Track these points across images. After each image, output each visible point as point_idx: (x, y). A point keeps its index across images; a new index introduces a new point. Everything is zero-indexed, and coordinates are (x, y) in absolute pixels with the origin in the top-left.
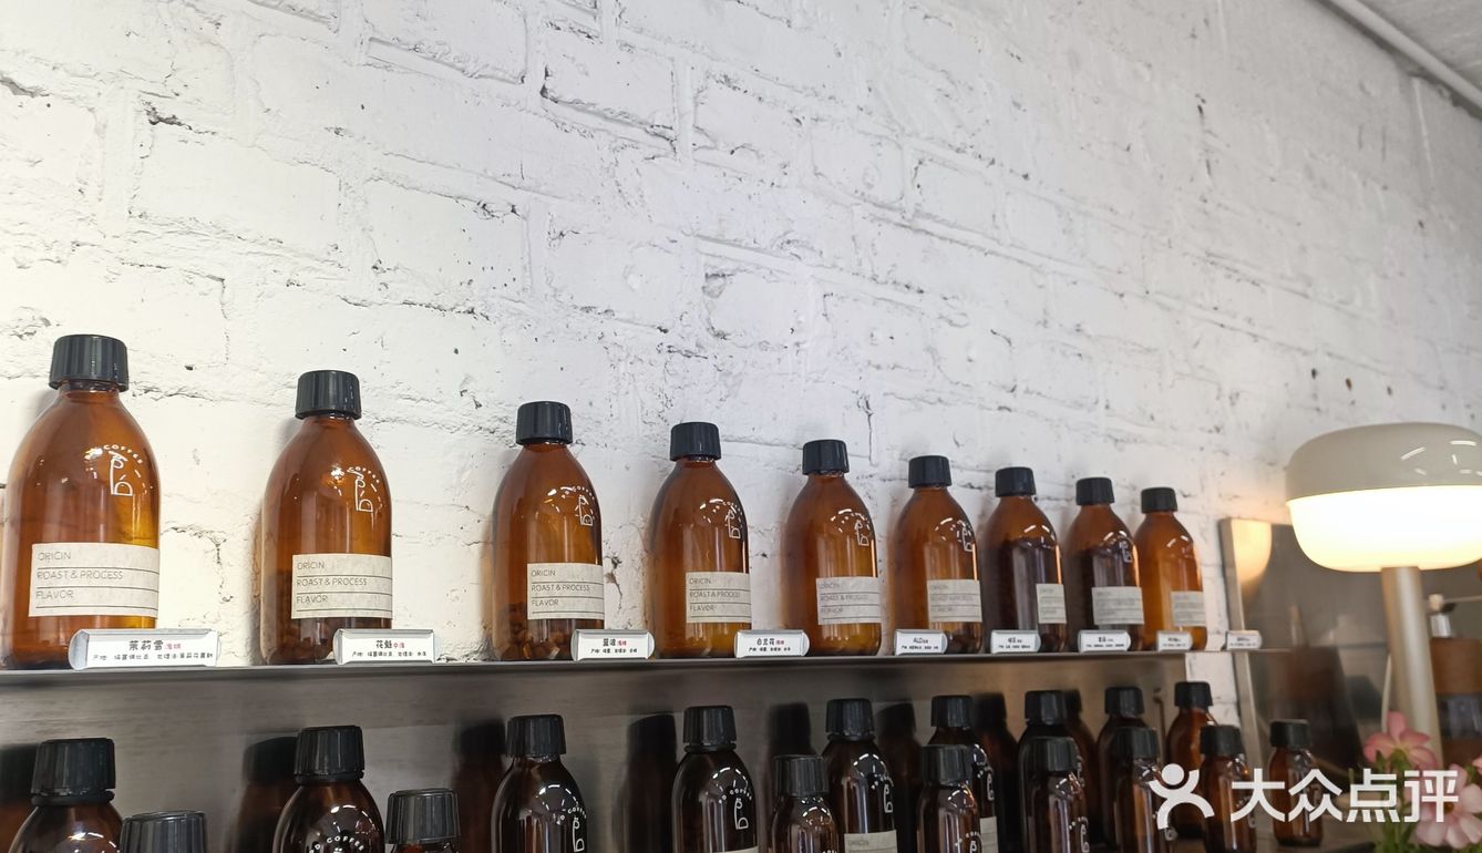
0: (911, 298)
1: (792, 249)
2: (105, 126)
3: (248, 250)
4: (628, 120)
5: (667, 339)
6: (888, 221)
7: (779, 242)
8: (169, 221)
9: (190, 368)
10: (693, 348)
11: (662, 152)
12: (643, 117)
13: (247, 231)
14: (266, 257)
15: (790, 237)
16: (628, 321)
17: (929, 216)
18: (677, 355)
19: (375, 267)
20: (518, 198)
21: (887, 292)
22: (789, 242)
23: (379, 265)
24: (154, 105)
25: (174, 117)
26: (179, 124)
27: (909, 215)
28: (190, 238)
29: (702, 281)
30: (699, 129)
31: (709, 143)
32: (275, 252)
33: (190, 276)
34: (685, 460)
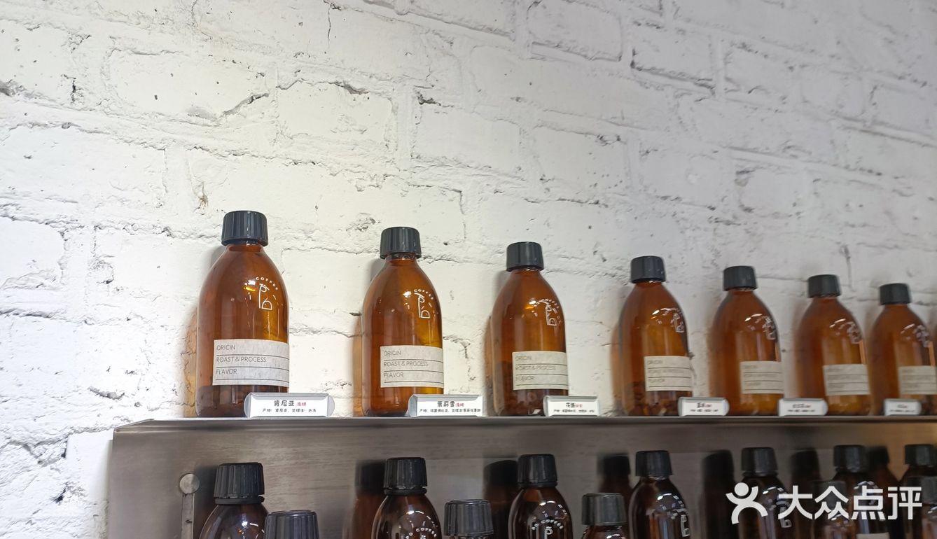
0: (873, 179)
1: (791, 152)
2: (397, 108)
3: (473, 173)
4: (684, 77)
5: (715, 214)
6: (855, 129)
7: (782, 148)
8: (431, 160)
9: (446, 244)
10: (730, 219)
11: (707, 96)
12: (694, 74)
13: (472, 162)
14: (482, 177)
15: (789, 144)
16: (690, 204)
17: (882, 123)
18: (721, 224)
19: (541, 179)
20: (621, 131)
21: (857, 176)
22: (789, 147)
23: (544, 178)
24: (421, 93)
25: (432, 99)
26: (434, 103)
27: (868, 124)
28: (442, 168)
29: (734, 177)
30: (728, 79)
31: (735, 88)
32: (487, 174)
33: (444, 190)
34: (734, 290)
